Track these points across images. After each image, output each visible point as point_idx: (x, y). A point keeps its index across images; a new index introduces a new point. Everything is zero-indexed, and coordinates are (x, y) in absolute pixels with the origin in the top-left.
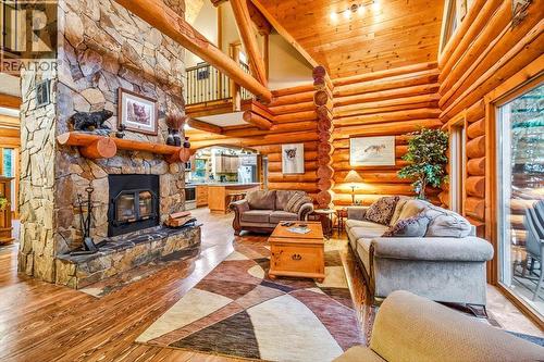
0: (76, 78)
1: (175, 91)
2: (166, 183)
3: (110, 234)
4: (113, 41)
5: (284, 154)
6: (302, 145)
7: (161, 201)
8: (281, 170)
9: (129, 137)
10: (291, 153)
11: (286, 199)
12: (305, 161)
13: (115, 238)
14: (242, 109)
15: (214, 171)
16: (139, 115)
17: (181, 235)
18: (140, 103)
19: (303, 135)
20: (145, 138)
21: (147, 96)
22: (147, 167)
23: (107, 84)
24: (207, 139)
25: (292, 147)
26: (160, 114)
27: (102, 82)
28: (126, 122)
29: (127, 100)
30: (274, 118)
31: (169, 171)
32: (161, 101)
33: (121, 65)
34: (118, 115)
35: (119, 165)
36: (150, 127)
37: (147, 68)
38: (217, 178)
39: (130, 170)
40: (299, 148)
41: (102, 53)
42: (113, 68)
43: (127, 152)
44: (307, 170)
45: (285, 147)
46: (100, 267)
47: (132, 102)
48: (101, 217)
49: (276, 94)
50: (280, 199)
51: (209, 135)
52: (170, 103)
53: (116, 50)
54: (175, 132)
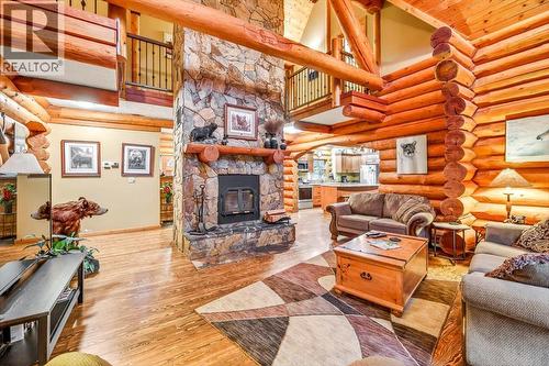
0: (195, 102)
1: (273, 98)
2: (266, 183)
3: (219, 223)
4: (221, 66)
5: (399, 150)
6: (425, 136)
7: (262, 198)
8: (395, 170)
9: (232, 143)
10: (409, 149)
11: (396, 205)
12: (429, 157)
13: (222, 226)
14: (342, 104)
15: (334, 172)
16: (241, 124)
17: (275, 231)
18: (242, 114)
19: (426, 124)
20: (246, 143)
21: (248, 106)
22: (249, 168)
23: (217, 103)
24: (317, 140)
25: (410, 140)
26: (258, 121)
27: (213, 101)
28: (231, 132)
29: (232, 112)
30: (387, 108)
31: (268, 172)
32: (261, 109)
33: (227, 85)
34: (225, 127)
35: (226, 167)
36: (251, 134)
37: (248, 82)
38: (337, 178)
39: (234, 171)
40: (421, 141)
41: (213, 78)
42: (221, 89)
43: (232, 156)
44: (430, 170)
45: (400, 142)
46: (205, 247)
47: (236, 113)
48: (212, 207)
49: (388, 79)
50: (389, 204)
51: (318, 135)
52: (269, 110)
53: (223, 74)
54: (272, 135)
